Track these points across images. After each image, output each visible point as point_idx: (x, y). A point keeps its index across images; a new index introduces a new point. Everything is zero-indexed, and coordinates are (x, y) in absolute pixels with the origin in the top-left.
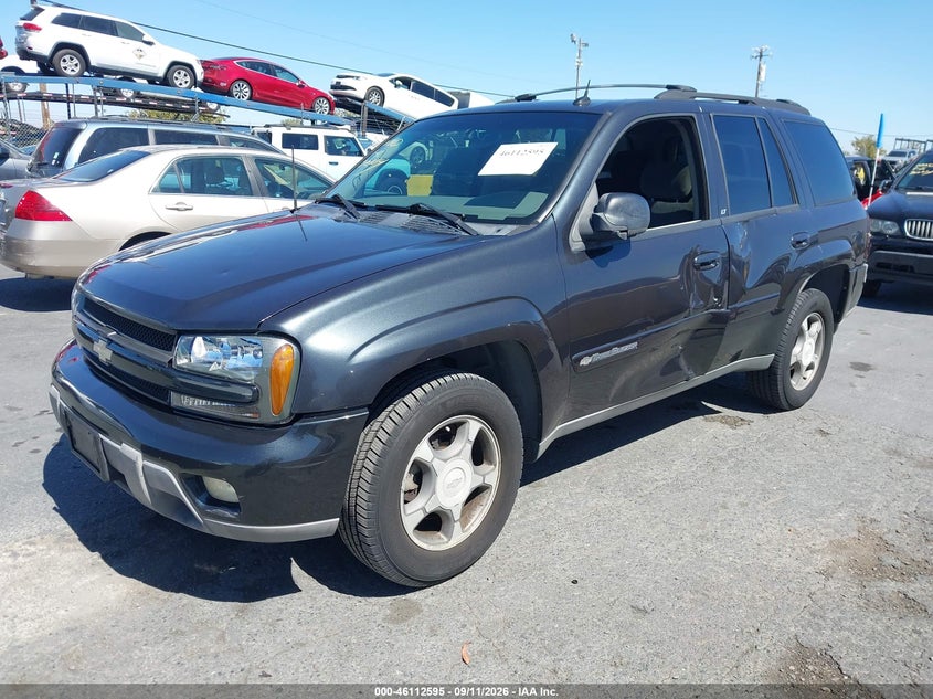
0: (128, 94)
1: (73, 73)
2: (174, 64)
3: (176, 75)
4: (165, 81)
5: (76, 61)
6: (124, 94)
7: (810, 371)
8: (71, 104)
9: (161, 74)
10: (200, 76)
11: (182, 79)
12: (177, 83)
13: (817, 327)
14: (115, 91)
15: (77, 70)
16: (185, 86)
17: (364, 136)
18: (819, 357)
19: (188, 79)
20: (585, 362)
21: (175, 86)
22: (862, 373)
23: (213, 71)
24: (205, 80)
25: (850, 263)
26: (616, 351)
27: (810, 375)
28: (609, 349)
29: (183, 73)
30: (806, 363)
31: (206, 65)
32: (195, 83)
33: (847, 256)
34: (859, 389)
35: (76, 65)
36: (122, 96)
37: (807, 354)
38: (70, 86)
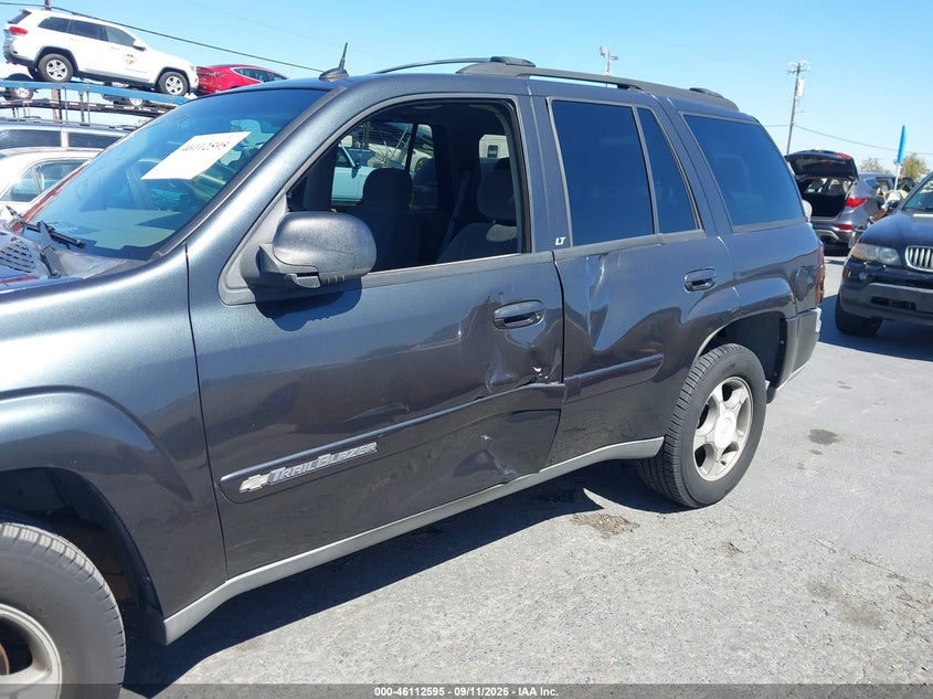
0: (137, 103)
1: (59, 79)
2: (166, 70)
3: (168, 81)
4: (157, 87)
5: (63, 66)
6: (133, 102)
7: (733, 453)
8: (63, 111)
9: (152, 80)
10: (194, 84)
11: (174, 86)
12: (169, 89)
13: (741, 395)
14: (123, 99)
15: (64, 75)
16: (177, 92)
17: (367, 147)
18: (745, 434)
19: (181, 86)
20: (253, 484)
21: (167, 93)
22: (821, 447)
23: (209, 78)
24: (200, 87)
25: (789, 311)
26: (326, 460)
27: (732, 458)
28: (314, 457)
29: (176, 79)
30: (721, 443)
31: (202, 72)
32: (188, 90)
33: (783, 301)
34: (808, 472)
35: (63, 70)
36: (131, 105)
37: (723, 432)
38: (62, 91)
